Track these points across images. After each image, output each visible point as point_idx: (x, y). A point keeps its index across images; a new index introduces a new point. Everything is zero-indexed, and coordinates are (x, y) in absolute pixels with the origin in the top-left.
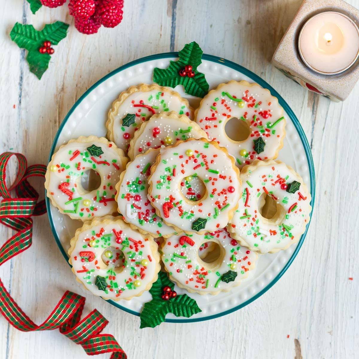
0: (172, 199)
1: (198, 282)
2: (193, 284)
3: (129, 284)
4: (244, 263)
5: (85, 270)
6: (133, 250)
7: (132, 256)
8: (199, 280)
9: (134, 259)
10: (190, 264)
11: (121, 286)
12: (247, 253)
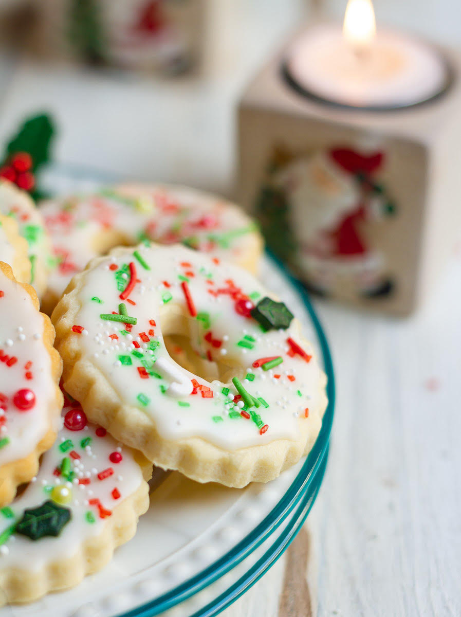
4: (101, 491)
12: (115, 458)
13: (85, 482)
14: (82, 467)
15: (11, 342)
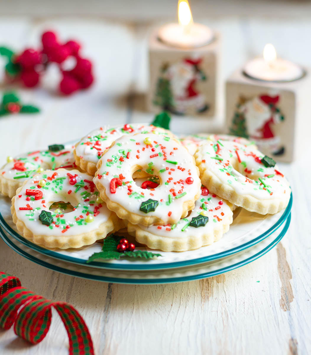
3: (79, 220)
6: (88, 191)
7: (86, 196)
9: (88, 198)
11: (69, 222)
12: (220, 203)
13: (212, 210)
14: (209, 206)
15: (182, 164)
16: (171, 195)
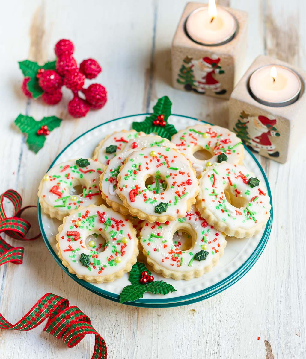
0: (137, 188)
1: (173, 260)
2: (168, 262)
3: (111, 261)
4: (215, 245)
5: (71, 249)
6: (115, 230)
7: (114, 235)
8: (174, 259)
9: (115, 237)
10: (166, 244)
11: (103, 263)
12: (217, 235)
13: (210, 242)
14: (208, 238)
16: (177, 196)
